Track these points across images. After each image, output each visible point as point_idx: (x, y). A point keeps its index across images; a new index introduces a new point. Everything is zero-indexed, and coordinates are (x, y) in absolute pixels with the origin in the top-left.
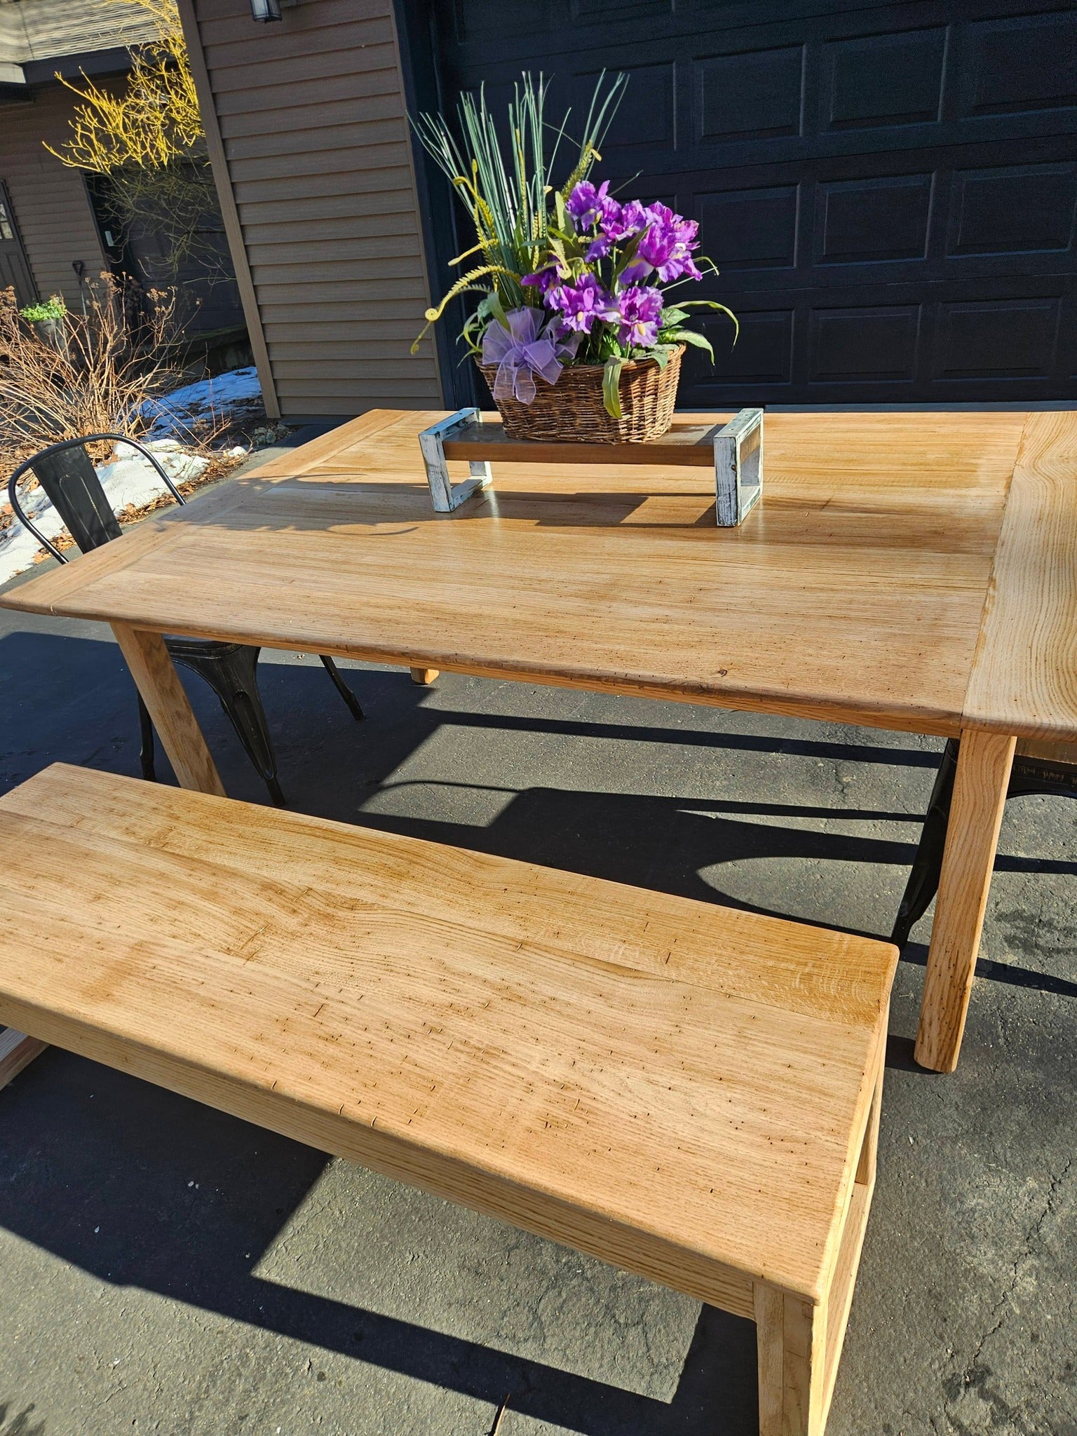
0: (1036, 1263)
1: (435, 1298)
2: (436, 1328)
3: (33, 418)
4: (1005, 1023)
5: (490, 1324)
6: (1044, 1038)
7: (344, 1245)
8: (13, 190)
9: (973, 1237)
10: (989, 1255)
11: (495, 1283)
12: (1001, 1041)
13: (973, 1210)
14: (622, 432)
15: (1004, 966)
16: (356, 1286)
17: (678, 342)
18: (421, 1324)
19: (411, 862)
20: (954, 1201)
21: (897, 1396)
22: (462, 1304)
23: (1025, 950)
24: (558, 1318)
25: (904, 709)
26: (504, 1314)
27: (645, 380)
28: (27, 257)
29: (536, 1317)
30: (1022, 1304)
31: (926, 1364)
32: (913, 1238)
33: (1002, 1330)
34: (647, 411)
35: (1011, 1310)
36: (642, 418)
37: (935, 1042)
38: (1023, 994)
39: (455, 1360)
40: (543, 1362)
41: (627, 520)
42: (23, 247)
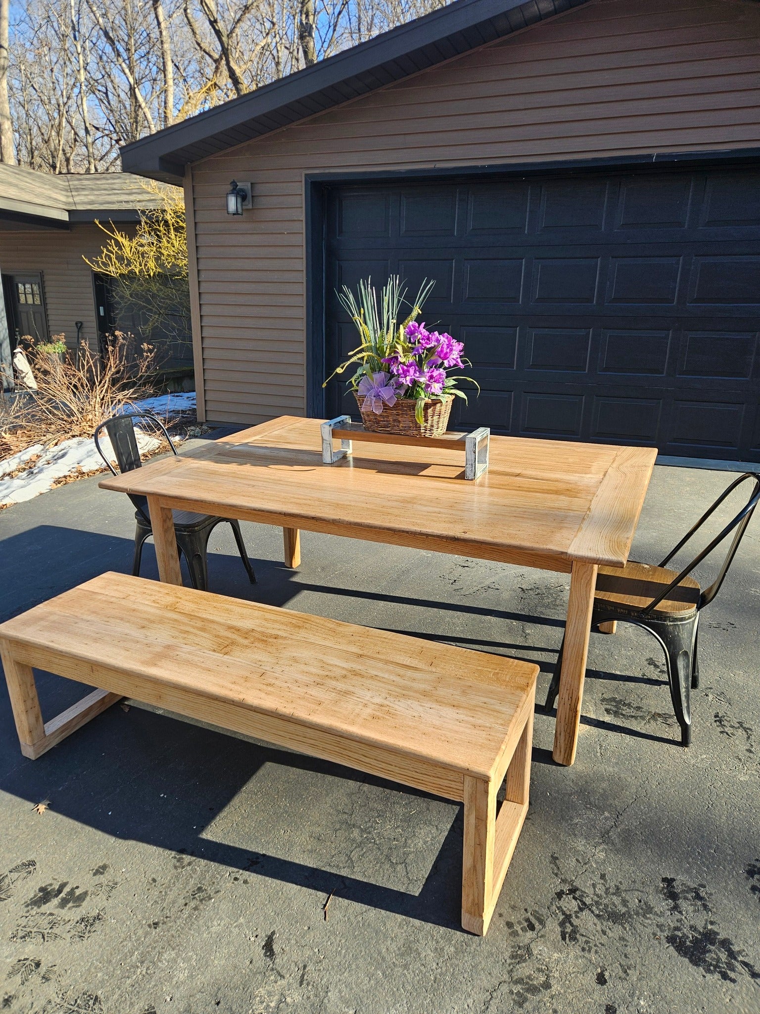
0: (606, 847)
1: (296, 849)
2: (297, 861)
3: (56, 408)
4: (601, 746)
5: (325, 860)
6: (620, 754)
7: (247, 825)
8: (46, 278)
9: (575, 835)
10: (583, 843)
11: (329, 844)
12: (599, 754)
13: (577, 824)
14: (422, 431)
15: (603, 722)
16: (254, 842)
17: (451, 394)
18: (289, 859)
20: (567, 820)
21: (532, 897)
22: (311, 851)
23: (615, 716)
24: (361, 859)
25: (543, 550)
26: (333, 856)
27: (435, 408)
28: (47, 316)
29: (350, 858)
30: (597, 863)
31: (547, 885)
32: (545, 834)
33: (586, 873)
34: (435, 423)
35: (592, 866)
36: (432, 426)
37: (563, 745)
38: (613, 736)
39: (306, 874)
40: (353, 877)
41: (421, 474)
42: (46, 310)
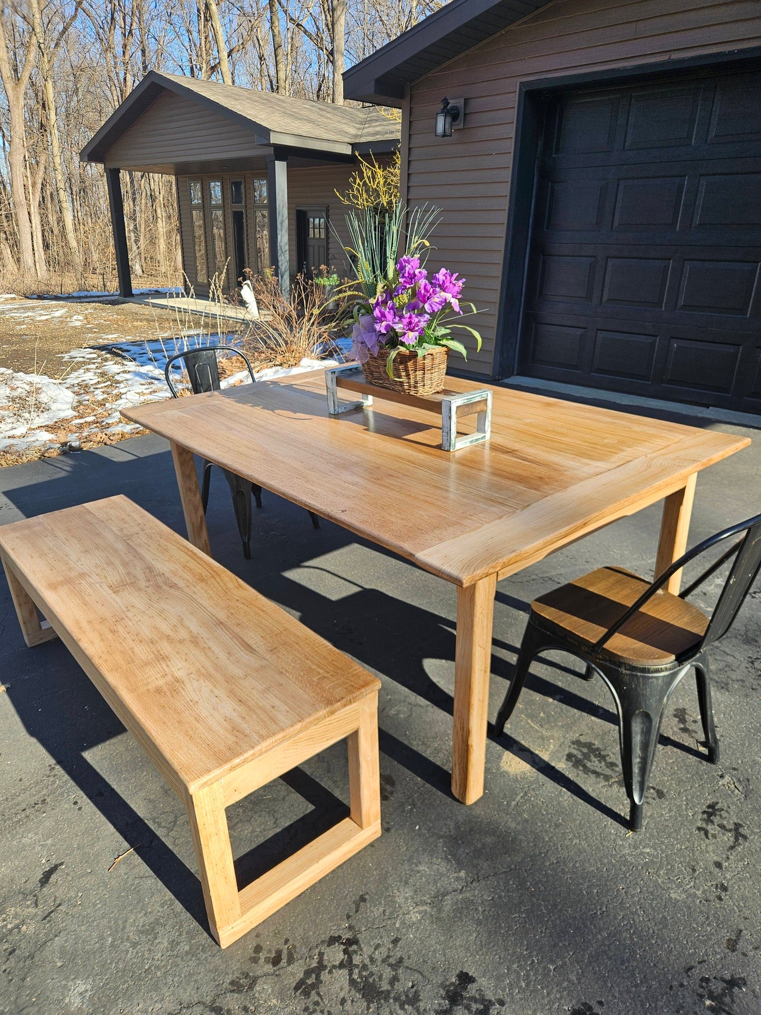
0: (428, 910)
1: (142, 794)
2: (132, 806)
4: (526, 794)
5: (155, 814)
6: (540, 811)
7: (124, 757)
8: (331, 212)
9: (406, 883)
10: (407, 895)
11: (171, 799)
12: (513, 803)
13: (419, 872)
14: (406, 387)
15: (553, 768)
16: (116, 775)
17: (443, 346)
18: (128, 802)
19: (213, 577)
20: (413, 863)
21: (304, 930)
22: (150, 801)
23: (573, 766)
24: (184, 825)
26: (164, 813)
28: (328, 249)
29: (175, 822)
30: (403, 923)
31: (330, 925)
32: (376, 869)
33: (381, 930)
34: (419, 378)
35: (395, 924)
36: (416, 382)
38: (551, 786)
39: (130, 821)
40: (163, 840)
41: (405, 437)
42: (328, 243)
